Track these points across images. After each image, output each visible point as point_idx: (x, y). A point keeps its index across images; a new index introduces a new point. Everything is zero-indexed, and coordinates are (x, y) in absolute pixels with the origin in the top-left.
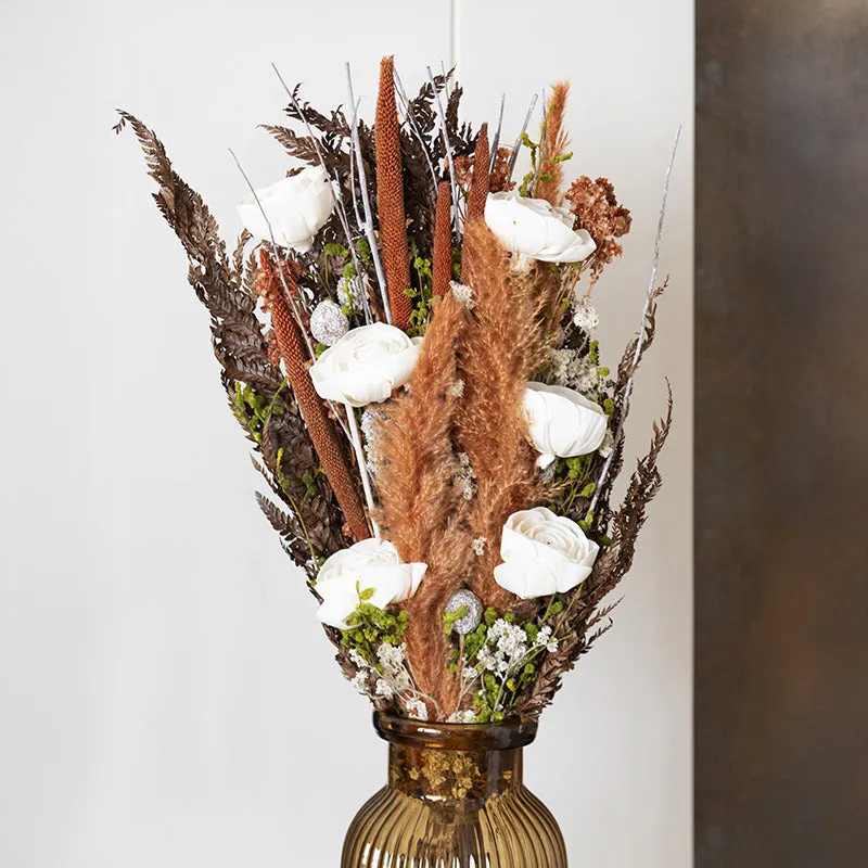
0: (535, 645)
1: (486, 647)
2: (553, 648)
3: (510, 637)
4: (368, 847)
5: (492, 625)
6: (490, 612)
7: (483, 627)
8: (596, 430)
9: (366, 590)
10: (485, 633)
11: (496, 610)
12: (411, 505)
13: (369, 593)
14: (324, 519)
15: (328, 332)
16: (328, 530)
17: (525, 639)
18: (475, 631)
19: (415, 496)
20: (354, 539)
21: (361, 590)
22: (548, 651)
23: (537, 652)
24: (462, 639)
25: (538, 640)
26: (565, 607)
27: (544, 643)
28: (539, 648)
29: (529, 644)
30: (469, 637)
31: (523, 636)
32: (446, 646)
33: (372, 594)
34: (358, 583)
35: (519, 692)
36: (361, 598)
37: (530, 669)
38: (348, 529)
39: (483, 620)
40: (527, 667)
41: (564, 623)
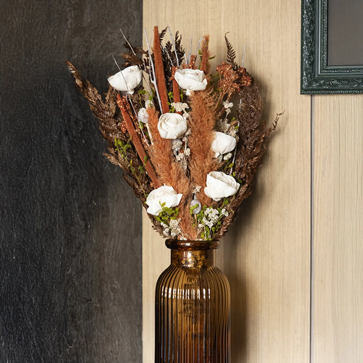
0: (221, 215)
1: (205, 217)
2: (227, 215)
3: (213, 213)
4: (163, 287)
5: (205, 210)
6: (205, 206)
7: (202, 211)
8: (233, 142)
9: (163, 203)
10: (203, 213)
11: (207, 205)
12: (170, 174)
13: (164, 204)
14: (145, 182)
15: (145, 118)
16: (146, 185)
17: (218, 213)
18: (200, 213)
19: (170, 171)
20: (155, 188)
21: (161, 204)
22: (225, 216)
23: (221, 217)
24: (195, 216)
25: (222, 213)
26: (229, 202)
27: (224, 214)
28: (222, 216)
29: (218, 215)
30: (198, 215)
31: (217, 212)
32: (191, 218)
33: (165, 205)
34: (160, 202)
35: (216, 232)
36: (162, 206)
37: (219, 223)
38: (152, 185)
39: (202, 209)
40: (218, 223)
41: (230, 208)
